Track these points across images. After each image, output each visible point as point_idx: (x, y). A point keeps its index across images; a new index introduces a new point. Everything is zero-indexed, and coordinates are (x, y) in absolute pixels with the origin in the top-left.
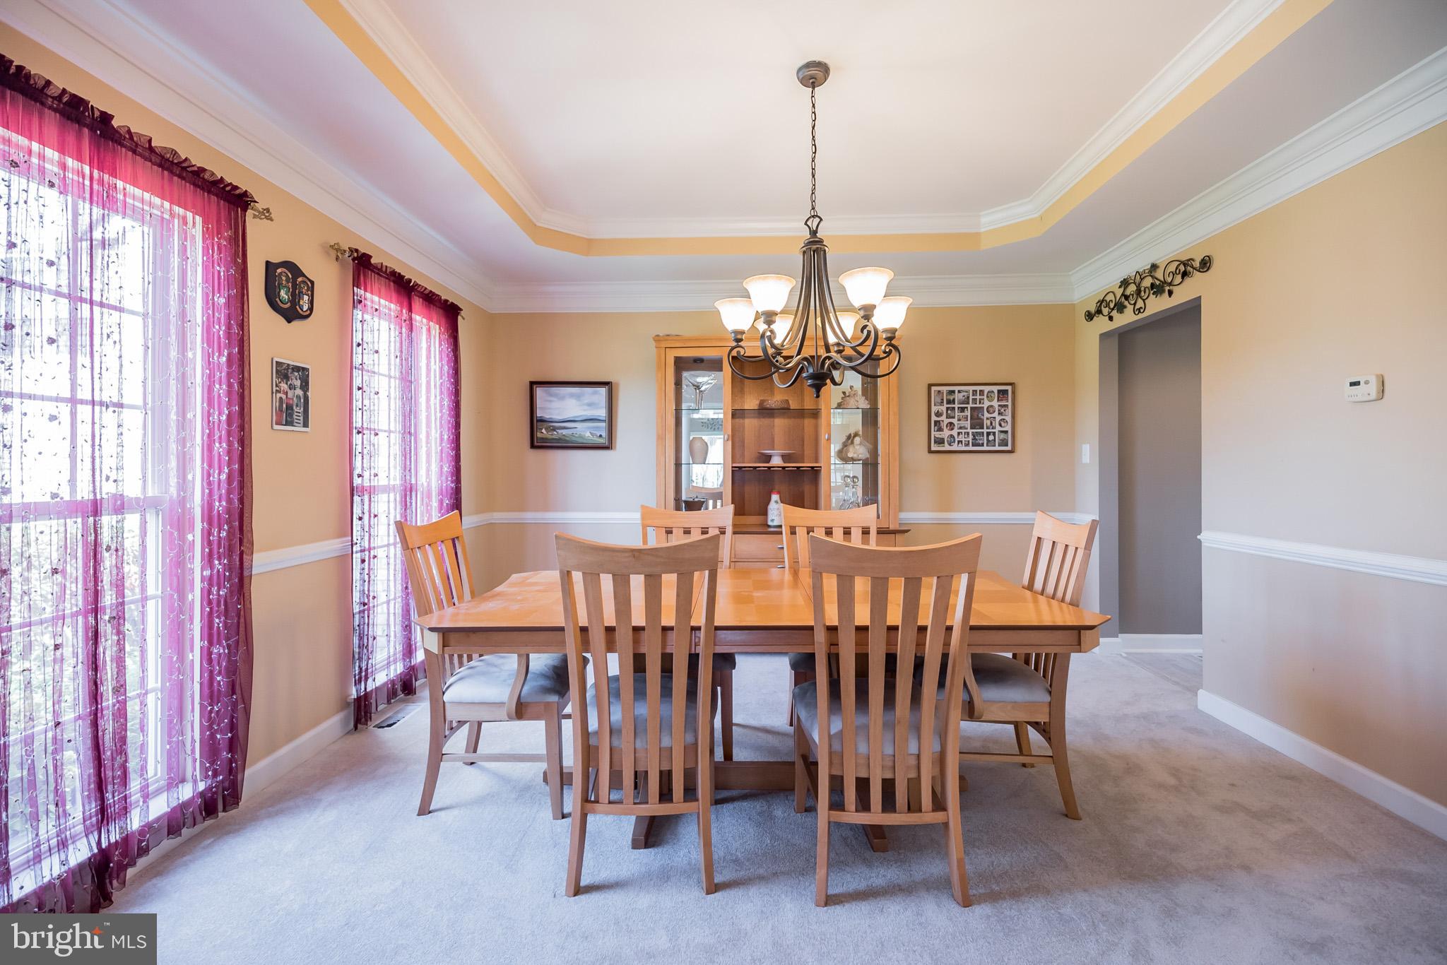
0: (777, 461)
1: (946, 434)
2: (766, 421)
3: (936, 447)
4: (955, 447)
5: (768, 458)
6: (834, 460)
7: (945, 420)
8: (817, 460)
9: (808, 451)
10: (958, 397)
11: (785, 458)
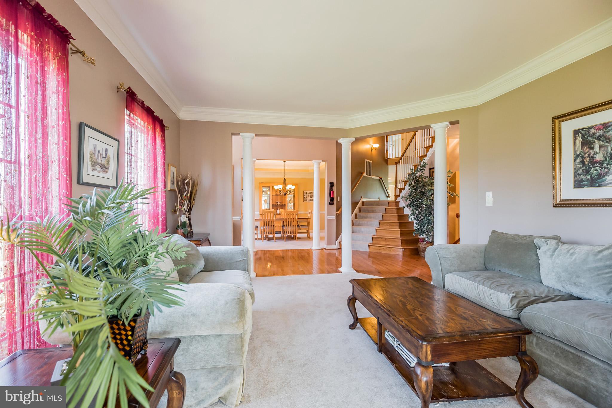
0: (279, 203)
1: (306, 199)
2: (277, 196)
3: (305, 201)
4: (307, 201)
5: (277, 203)
6: (288, 203)
7: (306, 197)
8: (285, 203)
9: (284, 202)
10: (308, 193)
11: (280, 203)
